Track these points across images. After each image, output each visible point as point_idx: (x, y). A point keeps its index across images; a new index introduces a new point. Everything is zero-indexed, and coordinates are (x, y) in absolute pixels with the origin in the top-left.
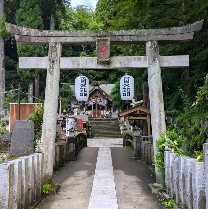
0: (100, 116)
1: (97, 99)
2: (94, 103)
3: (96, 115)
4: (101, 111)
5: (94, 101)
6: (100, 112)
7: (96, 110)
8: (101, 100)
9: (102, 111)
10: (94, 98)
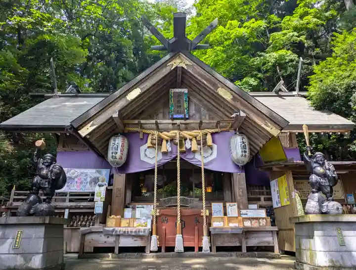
0: (205, 239)
1: (185, 133)
2: (168, 159)
3: (179, 237)
4: (209, 207)
5: (166, 147)
6: (205, 213)
7: (179, 197)
8: (209, 137)
9: (217, 207)
10: (168, 130)
